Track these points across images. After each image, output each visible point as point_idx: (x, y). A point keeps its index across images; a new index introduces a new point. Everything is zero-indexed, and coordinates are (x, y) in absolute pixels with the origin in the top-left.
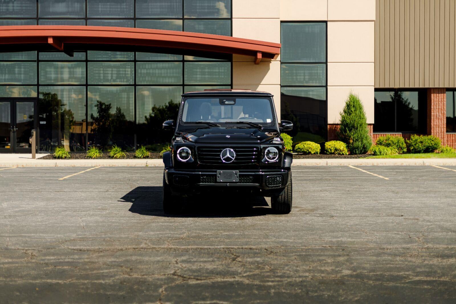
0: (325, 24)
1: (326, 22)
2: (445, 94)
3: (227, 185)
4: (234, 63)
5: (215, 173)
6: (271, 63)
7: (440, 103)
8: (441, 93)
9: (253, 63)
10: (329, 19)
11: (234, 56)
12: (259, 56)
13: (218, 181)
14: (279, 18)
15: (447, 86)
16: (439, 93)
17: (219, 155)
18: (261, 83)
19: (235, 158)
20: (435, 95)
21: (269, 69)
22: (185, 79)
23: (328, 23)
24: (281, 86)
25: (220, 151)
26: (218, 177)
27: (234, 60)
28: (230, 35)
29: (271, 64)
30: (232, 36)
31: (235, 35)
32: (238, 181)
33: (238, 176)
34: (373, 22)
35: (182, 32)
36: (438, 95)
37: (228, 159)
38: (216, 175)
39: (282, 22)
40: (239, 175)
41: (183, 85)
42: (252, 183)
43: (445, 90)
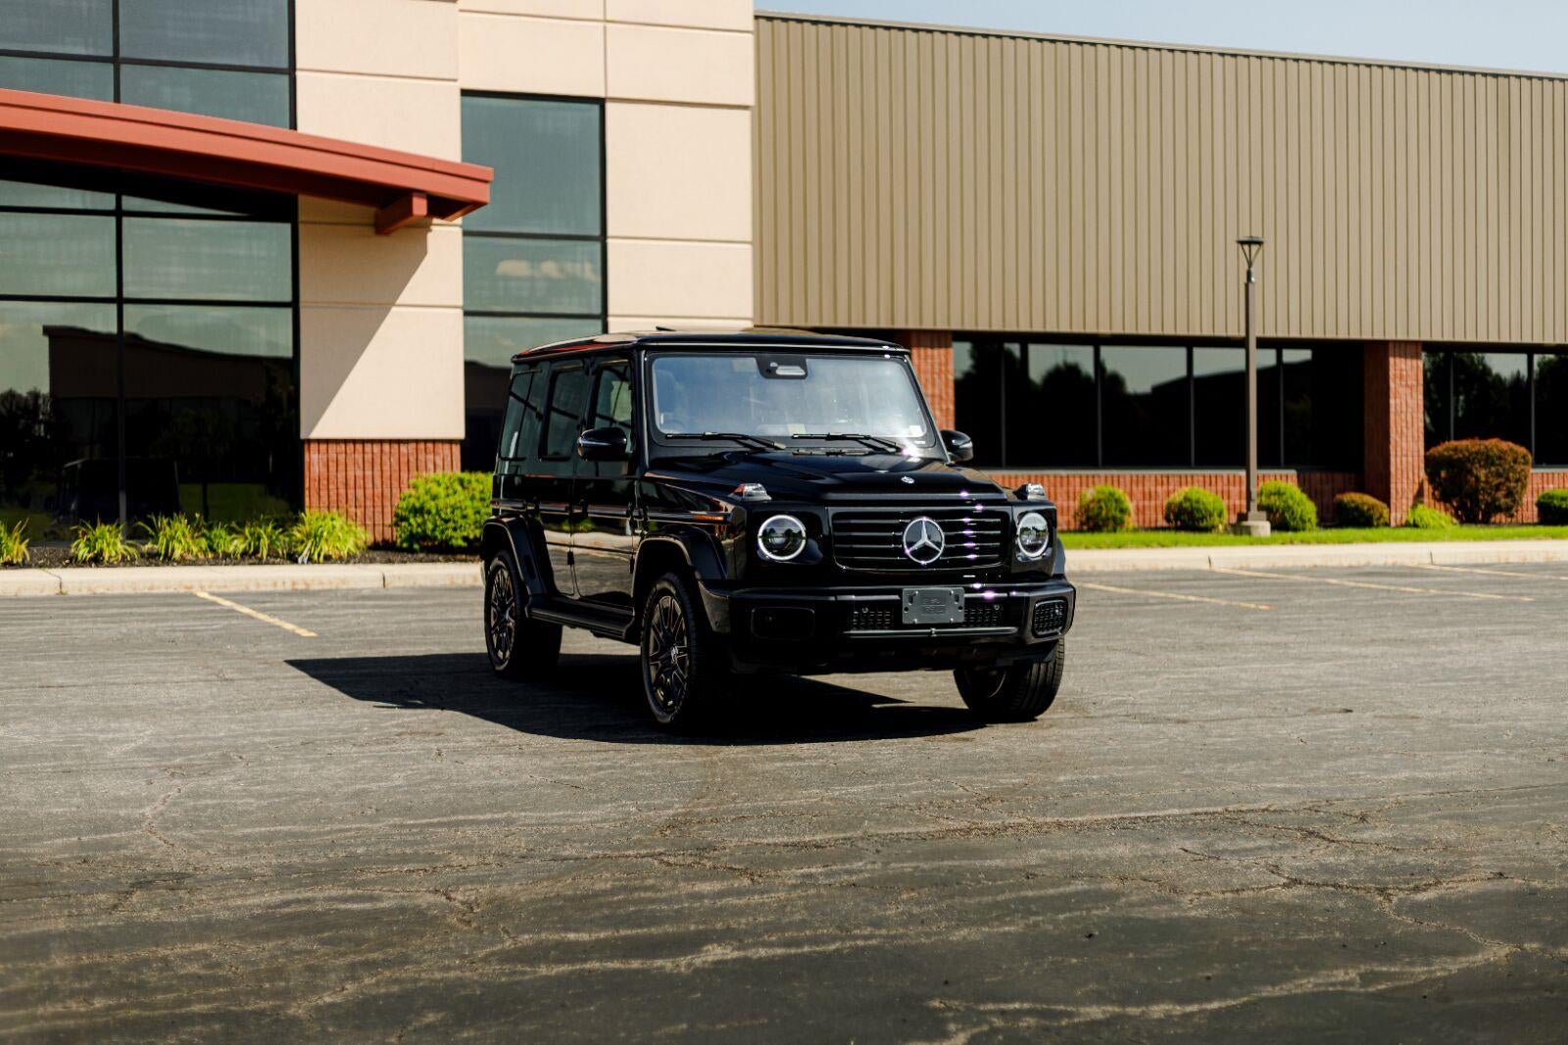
0: (596, 108)
1: (600, 102)
2: (951, 350)
3: (931, 633)
4: (302, 228)
5: (896, 597)
6: (430, 231)
7: (936, 376)
8: (940, 347)
9: (370, 231)
10: (610, 94)
11: (306, 203)
12: (420, 207)
13: (905, 621)
14: (455, 80)
15: (956, 326)
16: (932, 347)
17: (899, 540)
18: (398, 302)
19: (945, 549)
20: (922, 350)
21: (424, 252)
22: (126, 278)
23: (609, 106)
24: (467, 314)
25: (901, 527)
26: (906, 609)
27: (302, 217)
28: (288, 124)
29: (430, 236)
30: (293, 126)
31: (305, 126)
32: (962, 619)
33: (962, 603)
34: (747, 114)
35: (112, 104)
36: (929, 351)
37: (926, 552)
38: (899, 603)
39: (465, 93)
40: (967, 599)
41: (120, 301)
42: (997, 626)
43: (950, 337)
